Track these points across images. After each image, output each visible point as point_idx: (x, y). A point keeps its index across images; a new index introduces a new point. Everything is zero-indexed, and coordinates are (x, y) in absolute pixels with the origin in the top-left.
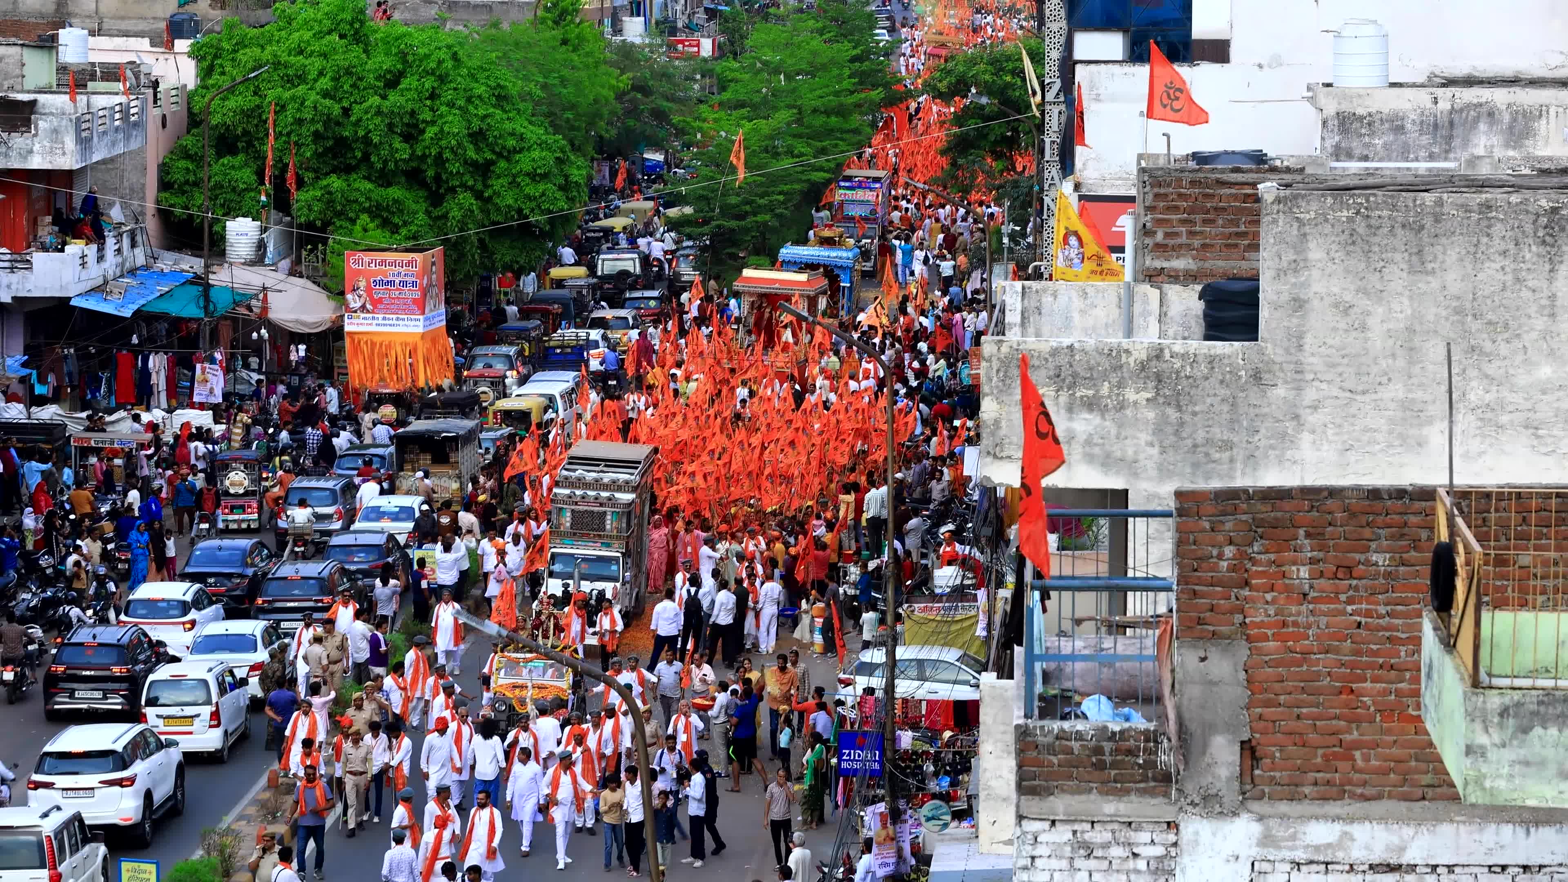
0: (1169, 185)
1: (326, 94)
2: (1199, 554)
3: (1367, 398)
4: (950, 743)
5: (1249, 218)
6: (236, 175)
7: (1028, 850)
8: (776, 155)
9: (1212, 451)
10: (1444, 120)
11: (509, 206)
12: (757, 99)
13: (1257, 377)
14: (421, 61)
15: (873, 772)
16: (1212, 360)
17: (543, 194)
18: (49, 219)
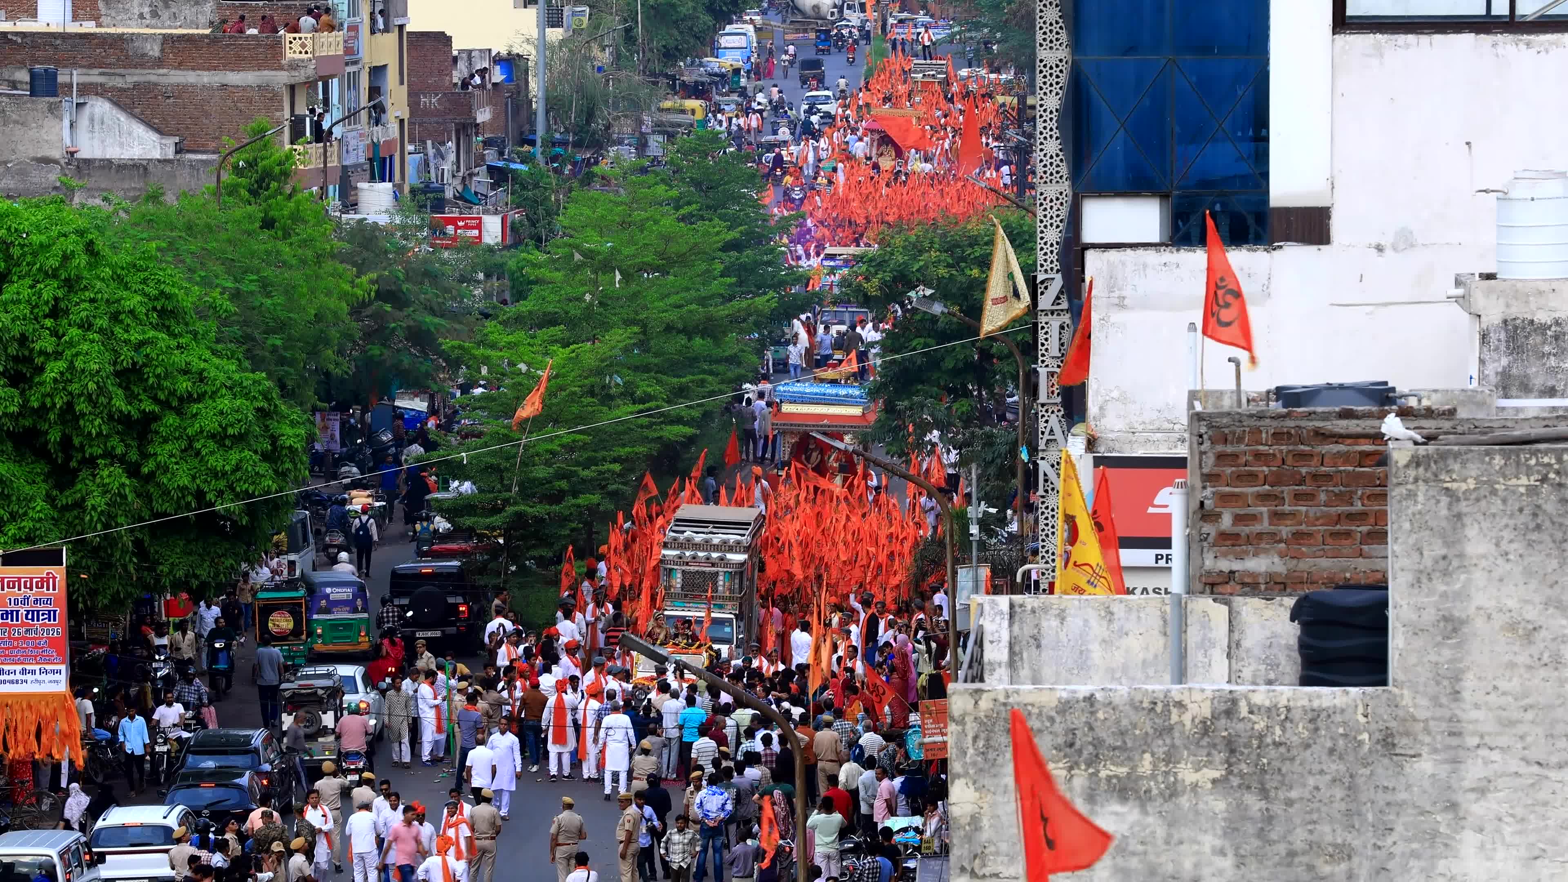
0: (1240, 440)
5: (1368, 491)
8: (607, 399)
9: (1319, 862)
11: (183, 489)
12: (575, 310)
13: (1387, 742)
14: (35, 254)
16: (1315, 717)
17: (237, 468)
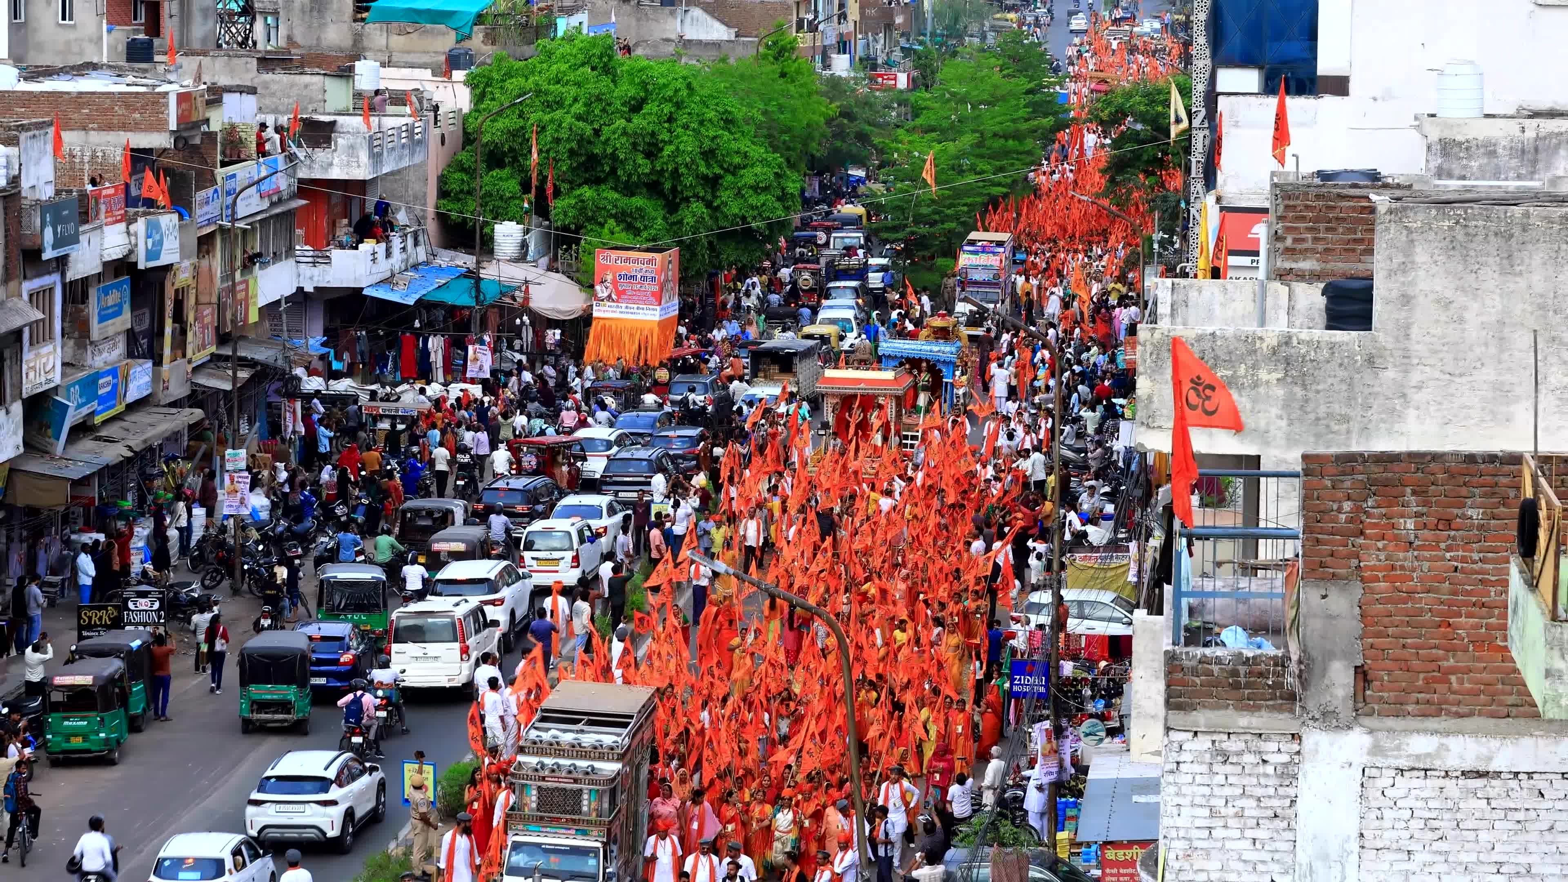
0: (1298, 198)
1: (579, 118)
2: (1322, 508)
3: (1464, 380)
4: (1105, 672)
5: (1365, 227)
6: (504, 185)
7: (1174, 756)
8: (961, 172)
9: (1332, 424)
10: (1529, 147)
11: (734, 215)
12: (945, 124)
13: (1370, 361)
14: (660, 89)
15: (1040, 694)
16: (1332, 346)
17: (763, 205)
18: (345, 221)
